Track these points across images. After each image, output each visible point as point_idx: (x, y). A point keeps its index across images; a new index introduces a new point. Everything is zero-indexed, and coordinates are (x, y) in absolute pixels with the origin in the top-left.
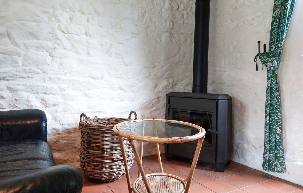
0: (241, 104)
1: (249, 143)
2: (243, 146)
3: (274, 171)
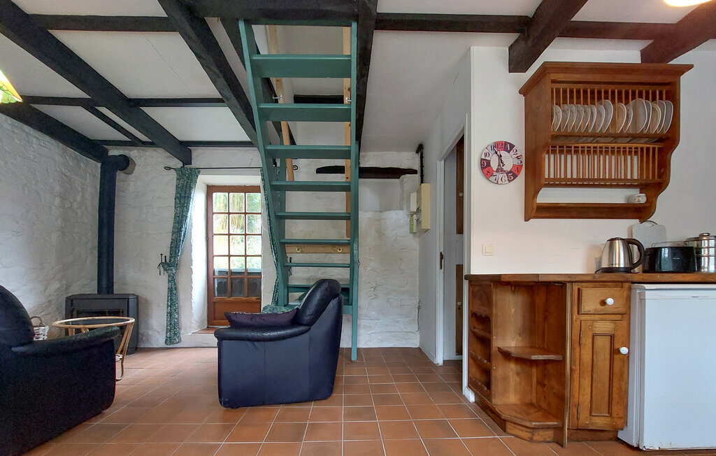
0: (146, 301)
1: (153, 330)
2: (148, 334)
3: (173, 343)
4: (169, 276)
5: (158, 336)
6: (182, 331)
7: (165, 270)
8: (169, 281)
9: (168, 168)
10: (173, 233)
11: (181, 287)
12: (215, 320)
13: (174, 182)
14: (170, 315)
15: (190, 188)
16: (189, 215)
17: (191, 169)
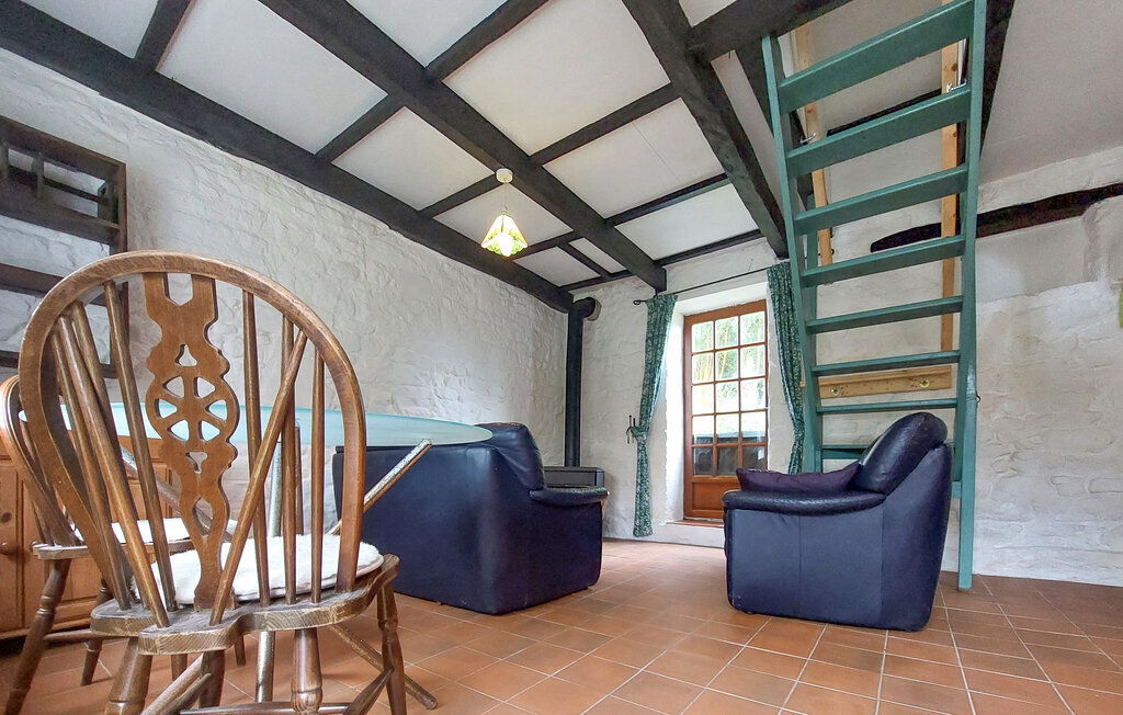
3: (643, 535)
4: (639, 445)
5: (624, 524)
6: (653, 520)
7: (634, 436)
8: (639, 451)
9: (638, 302)
10: (644, 386)
11: (652, 459)
12: (694, 508)
13: (645, 319)
14: (640, 496)
15: (665, 322)
16: (663, 360)
17: (666, 296)
